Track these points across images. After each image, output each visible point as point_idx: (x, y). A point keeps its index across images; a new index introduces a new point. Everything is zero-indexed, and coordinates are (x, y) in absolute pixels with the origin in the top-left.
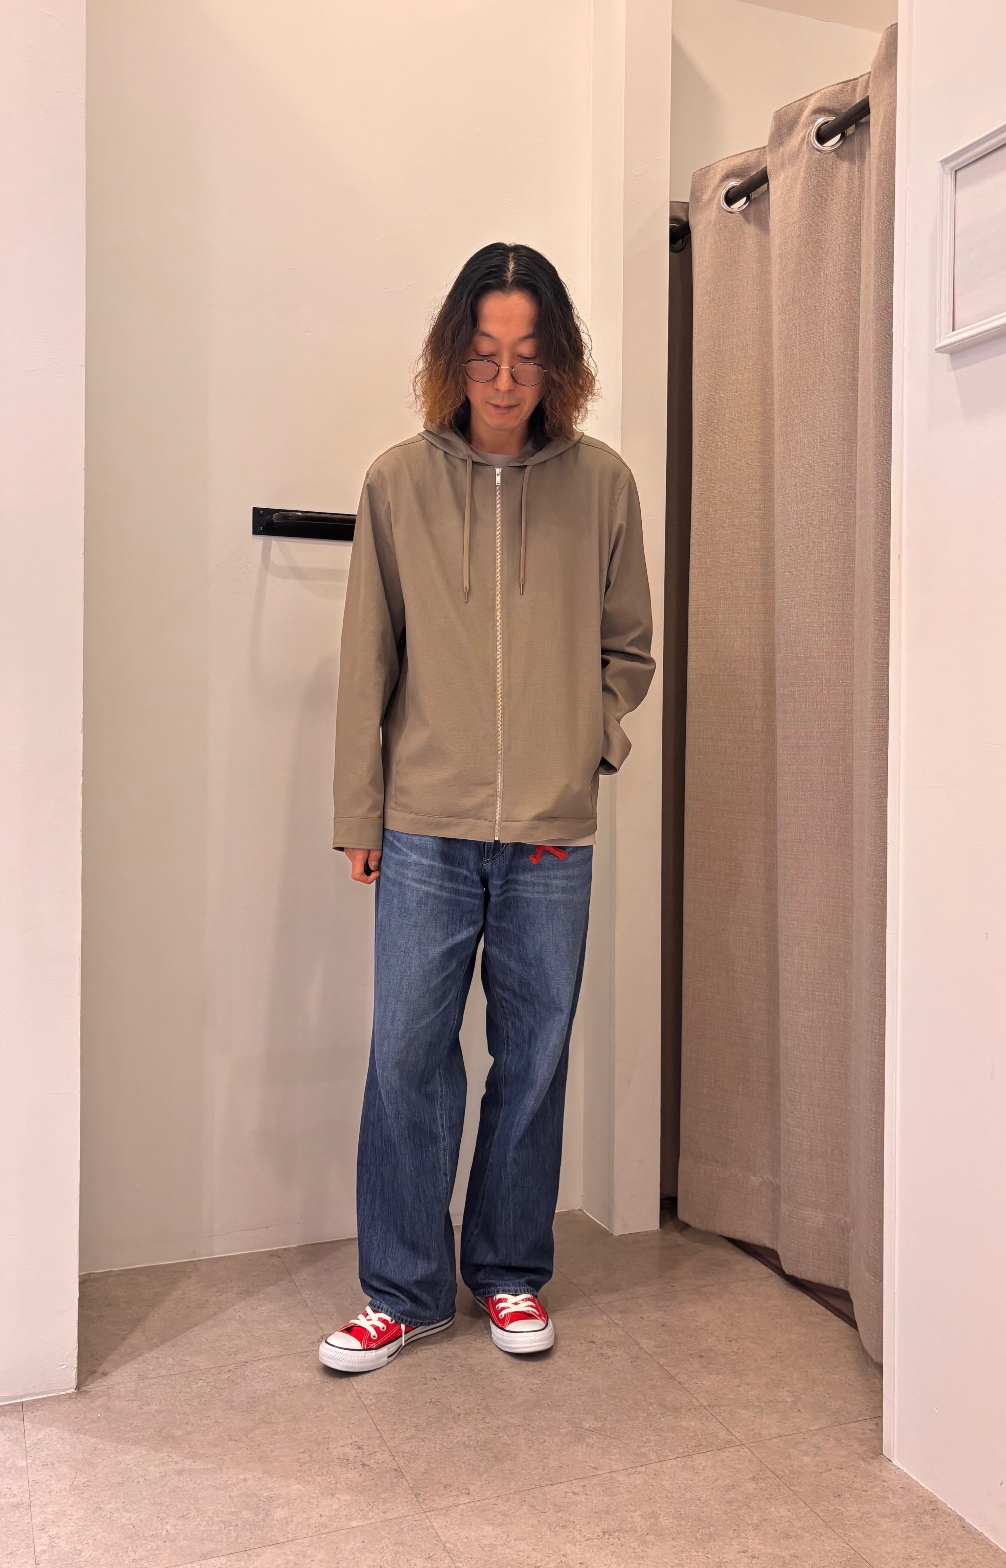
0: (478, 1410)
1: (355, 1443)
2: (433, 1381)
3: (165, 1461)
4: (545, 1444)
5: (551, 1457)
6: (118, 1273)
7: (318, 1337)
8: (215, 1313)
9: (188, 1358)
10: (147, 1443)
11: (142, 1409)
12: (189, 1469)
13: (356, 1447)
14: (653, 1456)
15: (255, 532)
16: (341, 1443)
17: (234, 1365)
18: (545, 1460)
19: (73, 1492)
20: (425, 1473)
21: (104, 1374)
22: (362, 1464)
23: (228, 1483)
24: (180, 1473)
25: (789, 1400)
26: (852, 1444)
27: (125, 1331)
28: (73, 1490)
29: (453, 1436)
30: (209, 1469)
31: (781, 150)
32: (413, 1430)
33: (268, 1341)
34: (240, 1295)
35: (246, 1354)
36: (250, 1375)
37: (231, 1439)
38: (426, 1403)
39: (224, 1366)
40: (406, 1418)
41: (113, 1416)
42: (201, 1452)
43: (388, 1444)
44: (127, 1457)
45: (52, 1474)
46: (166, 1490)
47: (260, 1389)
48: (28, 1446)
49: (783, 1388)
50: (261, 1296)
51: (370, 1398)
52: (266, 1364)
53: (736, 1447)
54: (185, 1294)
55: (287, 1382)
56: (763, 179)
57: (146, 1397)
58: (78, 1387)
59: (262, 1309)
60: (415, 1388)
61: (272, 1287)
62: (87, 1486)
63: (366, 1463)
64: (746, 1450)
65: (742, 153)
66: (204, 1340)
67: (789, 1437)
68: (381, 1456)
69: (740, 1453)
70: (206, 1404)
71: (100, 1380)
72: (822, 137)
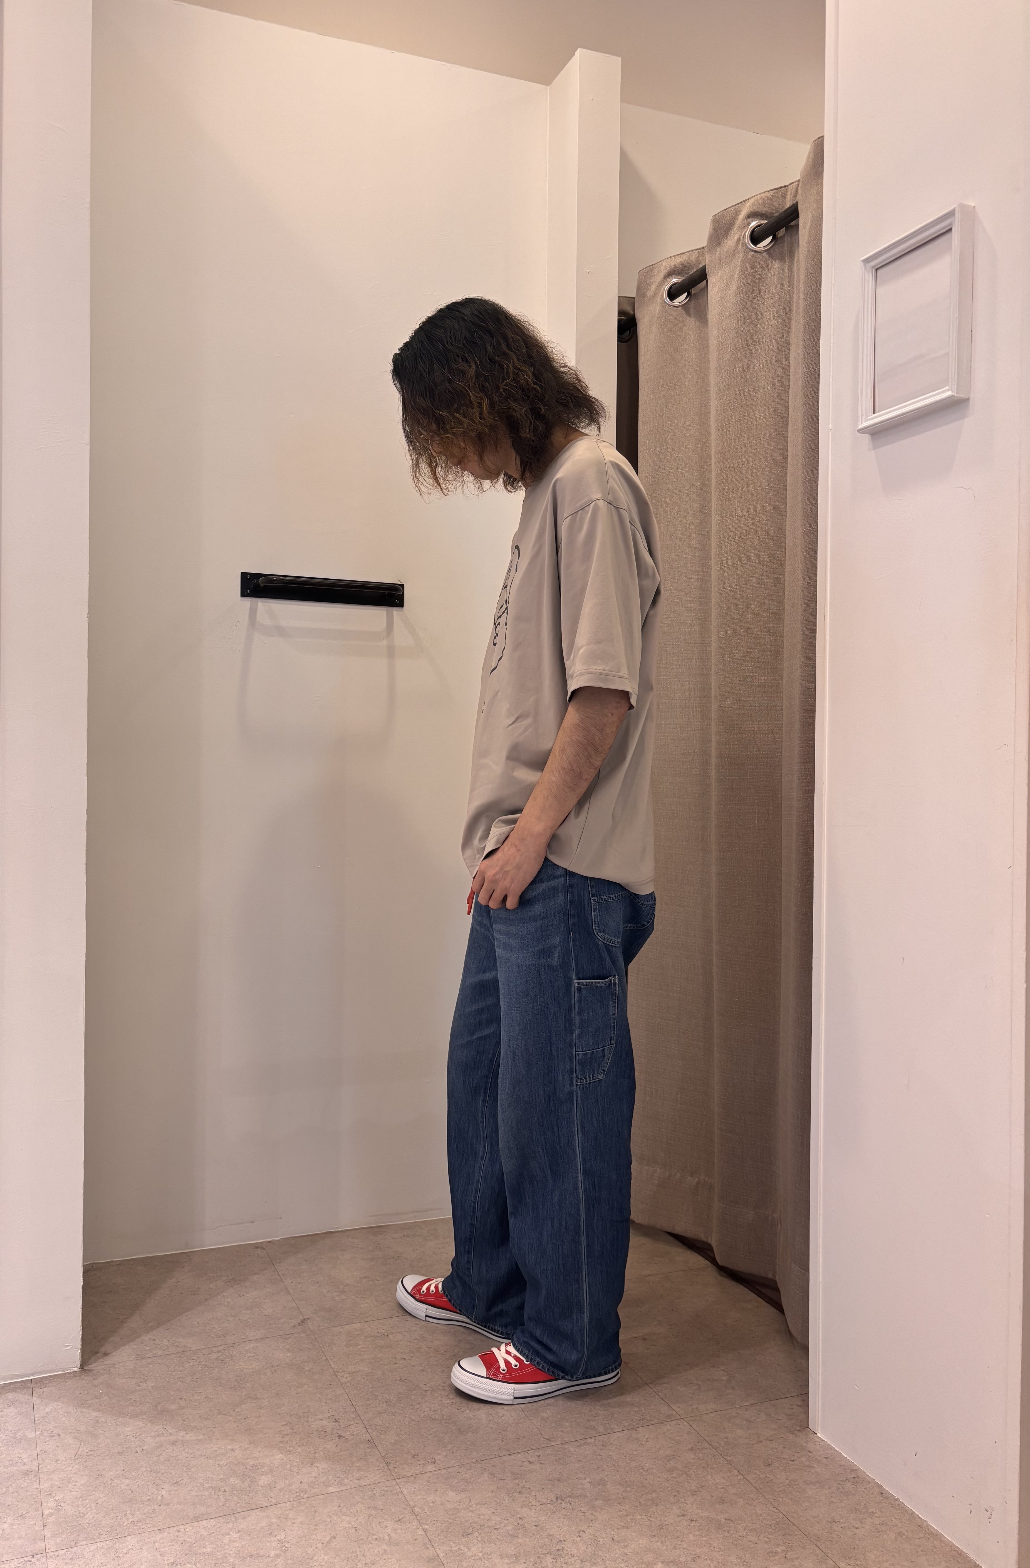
0: (443, 1387)
1: (332, 1417)
2: (403, 1361)
3: (161, 1433)
4: (503, 1418)
5: (509, 1429)
6: (118, 1263)
7: (299, 1321)
8: (206, 1300)
9: (181, 1340)
10: (144, 1416)
11: (139, 1386)
12: (182, 1440)
13: (332, 1420)
14: (601, 1429)
15: (244, 594)
16: (320, 1416)
17: (222, 1347)
18: (504, 1433)
19: (77, 1461)
20: (395, 1444)
21: (106, 1354)
22: (338, 1436)
23: (218, 1453)
24: (174, 1443)
25: (724, 1378)
26: (781, 1418)
27: (125, 1315)
28: (78, 1459)
29: (421, 1410)
30: (200, 1440)
31: (718, 250)
32: (384, 1405)
33: (254, 1324)
34: (229, 1283)
35: (235, 1336)
36: (237, 1355)
37: (220, 1413)
38: (397, 1380)
39: (214, 1347)
40: (378, 1394)
41: (113, 1392)
42: (193, 1424)
43: (362, 1418)
44: (127, 1429)
45: (58, 1444)
46: (162, 1459)
47: (246, 1369)
48: (36, 1419)
49: (719, 1368)
50: (248, 1284)
51: (345, 1376)
52: (252, 1345)
53: (676, 1421)
54: (179, 1282)
55: (271, 1361)
56: (702, 276)
57: (143, 1375)
58: (82, 1366)
59: (248, 1295)
60: (386, 1367)
61: (257, 1276)
62: (90, 1455)
63: (342, 1435)
64: (685, 1423)
65: (683, 253)
66: (196, 1323)
67: (724, 1411)
68: (356, 1429)
69: (680, 1426)
70: (197, 1381)
71: (102, 1360)
72: (755, 238)
